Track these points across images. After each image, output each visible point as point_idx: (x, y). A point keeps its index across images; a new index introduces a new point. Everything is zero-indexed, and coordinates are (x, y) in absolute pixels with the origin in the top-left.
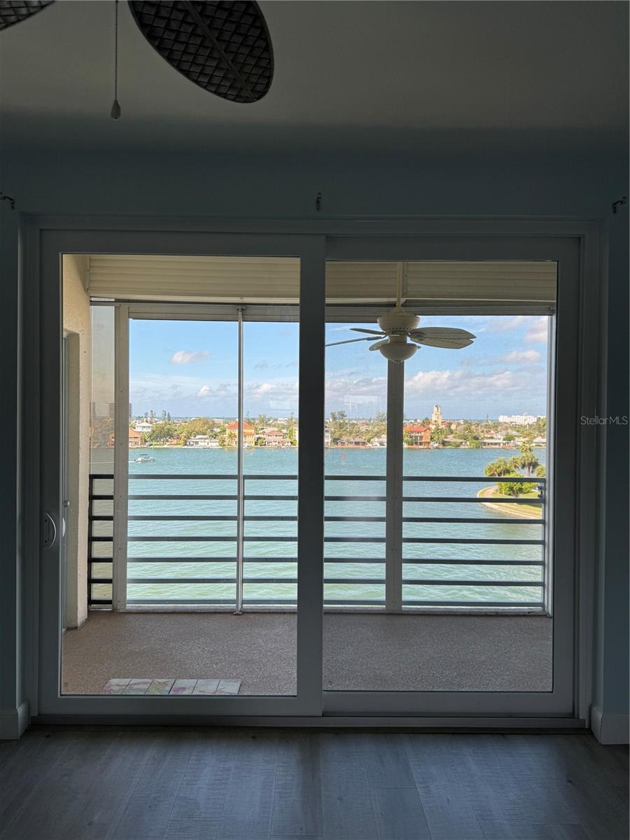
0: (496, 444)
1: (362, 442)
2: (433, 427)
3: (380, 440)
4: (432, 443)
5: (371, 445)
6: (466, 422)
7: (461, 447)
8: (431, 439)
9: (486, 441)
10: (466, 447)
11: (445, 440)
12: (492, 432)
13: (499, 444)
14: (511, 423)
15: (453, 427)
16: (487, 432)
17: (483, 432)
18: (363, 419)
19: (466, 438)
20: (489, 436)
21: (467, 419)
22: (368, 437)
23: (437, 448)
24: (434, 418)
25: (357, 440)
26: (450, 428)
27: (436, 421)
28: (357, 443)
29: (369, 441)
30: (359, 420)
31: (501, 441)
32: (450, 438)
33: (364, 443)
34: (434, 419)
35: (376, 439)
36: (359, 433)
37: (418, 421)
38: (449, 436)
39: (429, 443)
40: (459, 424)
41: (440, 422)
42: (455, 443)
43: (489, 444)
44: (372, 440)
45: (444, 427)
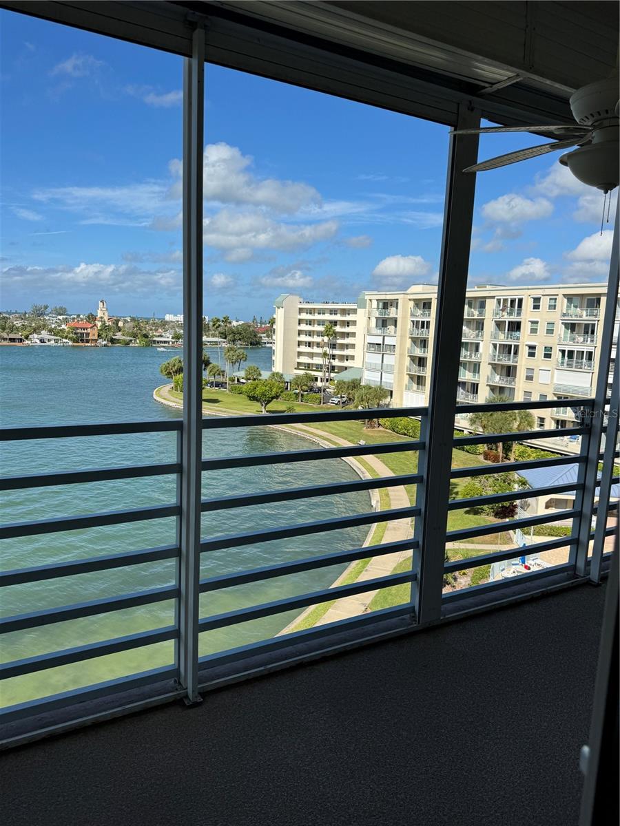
0: (165, 342)
1: (18, 339)
2: (99, 324)
3: (40, 336)
4: (99, 341)
5: (30, 342)
6: (133, 319)
7: (131, 345)
8: (99, 336)
9: (155, 339)
10: (136, 345)
11: (114, 337)
12: (160, 330)
13: (169, 343)
14: (178, 321)
15: (121, 324)
16: (156, 330)
17: (151, 330)
18: (16, 312)
19: (135, 336)
20: (158, 334)
21: (134, 316)
22: (25, 333)
23: (105, 345)
24: (99, 314)
25: (12, 336)
26: (117, 324)
27: (102, 318)
28: (12, 340)
29: (27, 338)
30: (10, 313)
31: (170, 339)
32: (119, 336)
33: (21, 340)
34: (99, 316)
35: (35, 336)
36: (13, 329)
37: (81, 316)
38: (117, 334)
39: (96, 340)
40: (125, 322)
41: (106, 318)
42: (124, 341)
43: (158, 342)
44: (30, 337)
45: (110, 323)
